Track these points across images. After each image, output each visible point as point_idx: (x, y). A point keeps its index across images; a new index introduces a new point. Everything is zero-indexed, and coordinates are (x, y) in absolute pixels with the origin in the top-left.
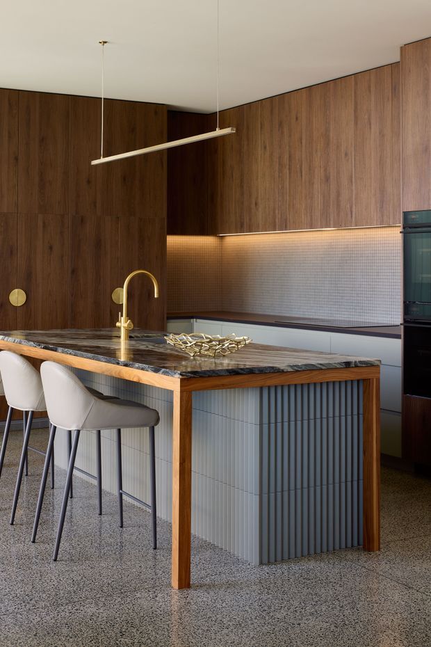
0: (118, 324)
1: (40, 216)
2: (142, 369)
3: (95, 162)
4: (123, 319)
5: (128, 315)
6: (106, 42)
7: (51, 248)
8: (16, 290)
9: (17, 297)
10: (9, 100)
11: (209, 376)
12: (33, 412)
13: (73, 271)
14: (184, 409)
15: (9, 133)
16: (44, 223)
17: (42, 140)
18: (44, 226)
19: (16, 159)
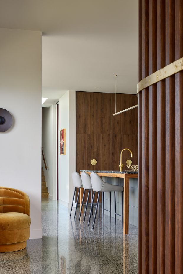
0: (119, 166)
1: (101, 135)
2: (117, 173)
3: (113, 115)
4: (120, 164)
5: (122, 163)
6: (117, 75)
7: (105, 146)
8: (93, 160)
9: (94, 162)
10: (90, 96)
11: (135, 174)
12: (90, 190)
13: (113, 154)
14: (127, 182)
15: (91, 107)
16: (103, 137)
17: (102, 109)
18: (103, 138)
19: (93, 116)
